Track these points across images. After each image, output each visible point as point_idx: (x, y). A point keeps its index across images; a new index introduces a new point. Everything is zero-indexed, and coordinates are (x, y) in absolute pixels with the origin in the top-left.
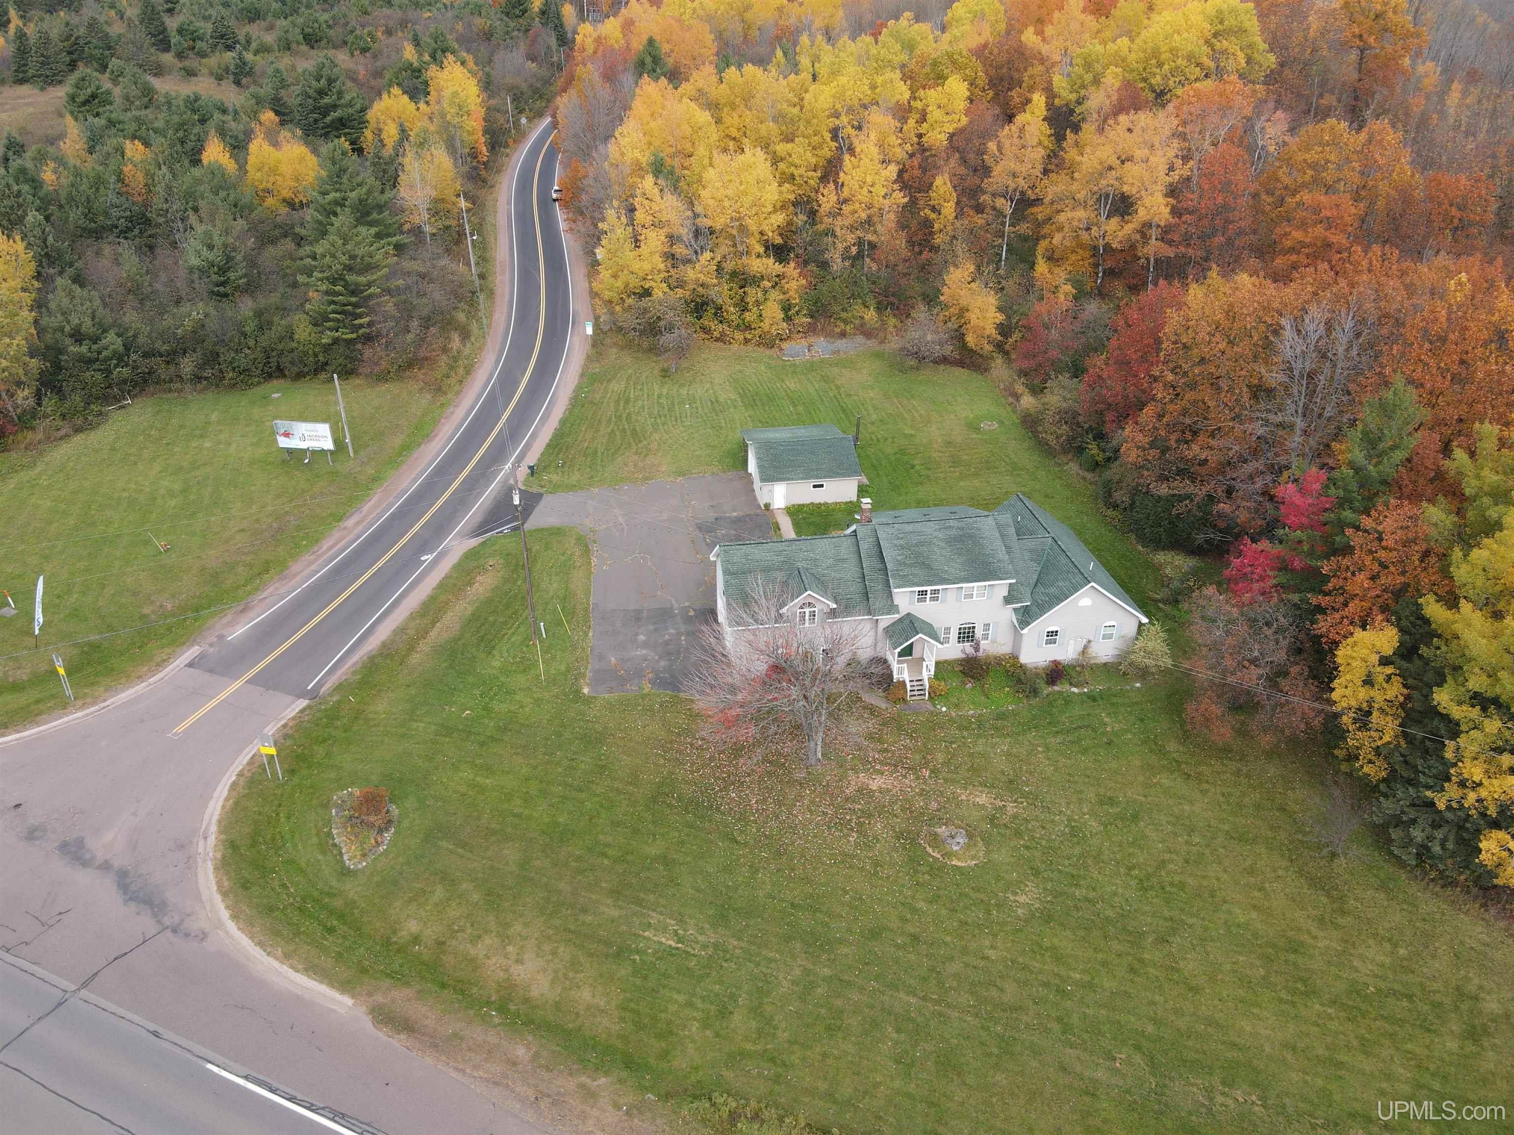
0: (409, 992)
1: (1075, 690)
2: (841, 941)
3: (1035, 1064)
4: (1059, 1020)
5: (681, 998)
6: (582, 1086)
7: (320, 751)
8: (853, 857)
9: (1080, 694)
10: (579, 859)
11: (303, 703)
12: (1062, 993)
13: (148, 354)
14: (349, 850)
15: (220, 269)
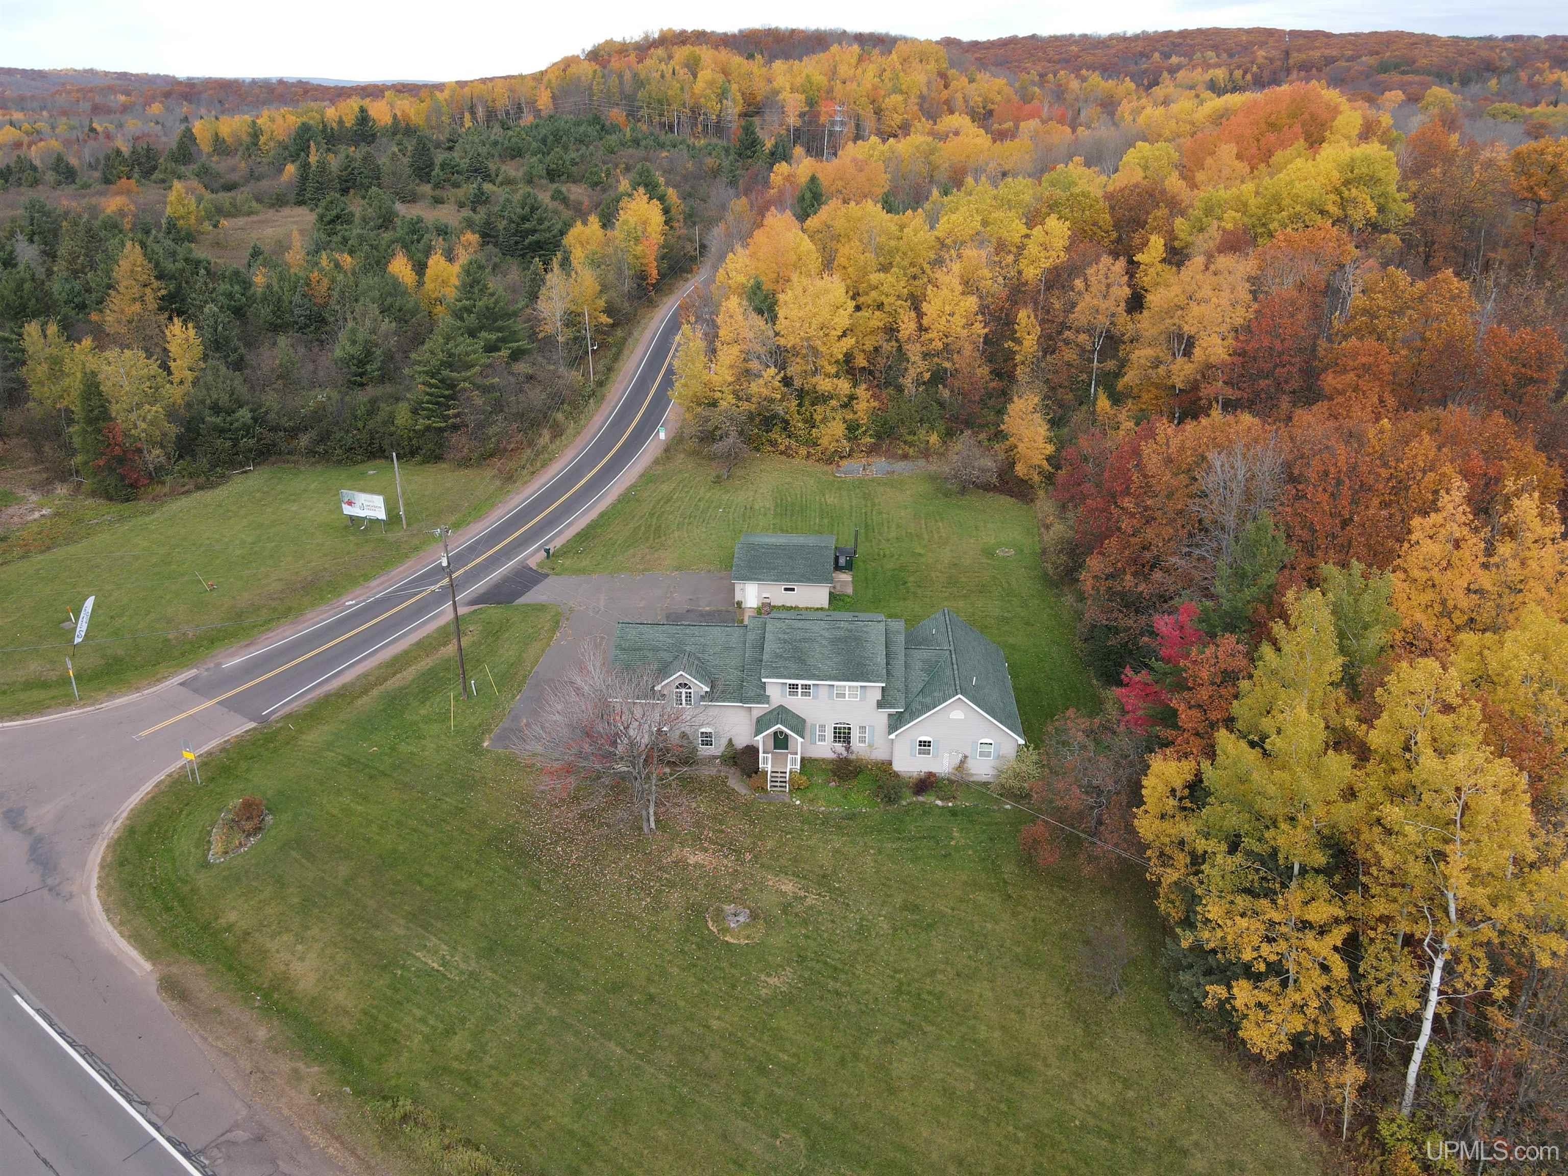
0: (199, 969)
1: (939, 803)
2: (582, 989)
3: (701, 1127)
4: (745, 1093)
5: (418, 1013)
6: (296, 1071)
7: (244, 765)
8: (635, 918)
9: (943, 807)
10: (397, 883)
11: (253, 725)
12: (762, 1070)
13: (274, 429)
14: (217, 847)
15: (360, 361)
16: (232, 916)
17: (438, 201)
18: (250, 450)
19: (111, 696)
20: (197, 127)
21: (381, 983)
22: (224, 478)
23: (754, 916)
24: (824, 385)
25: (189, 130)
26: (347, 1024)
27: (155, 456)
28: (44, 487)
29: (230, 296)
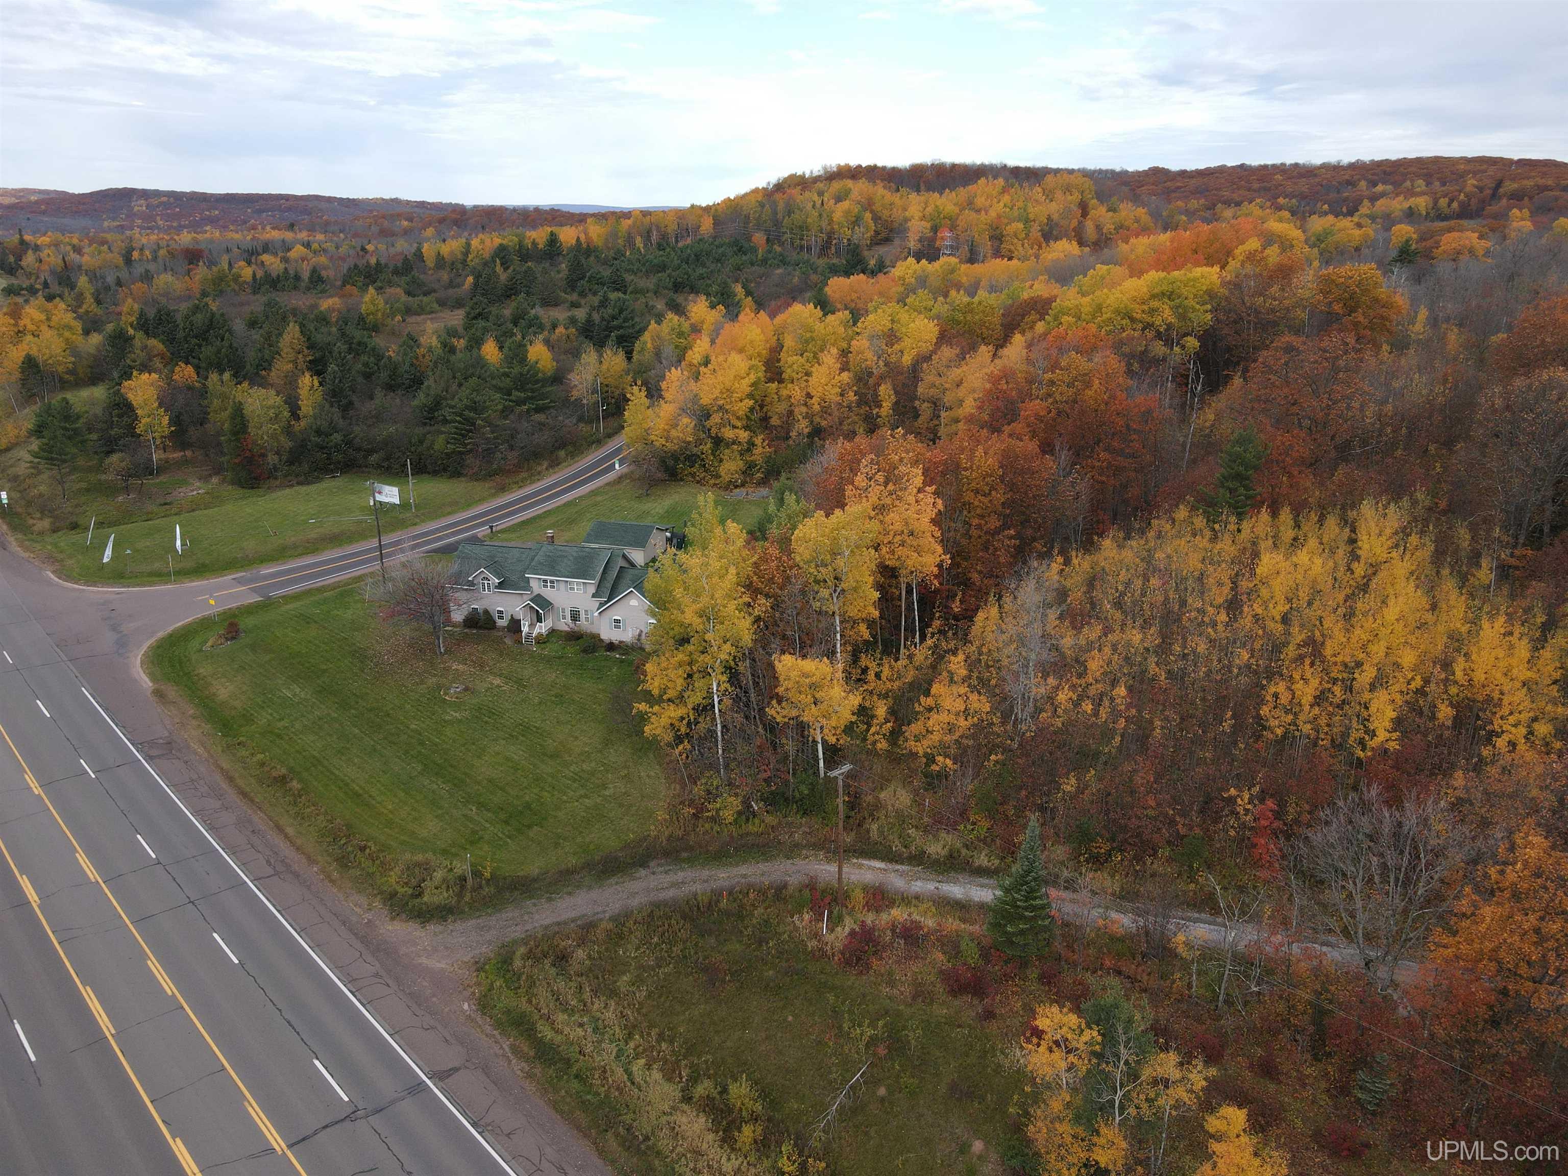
0: (175, 688)
1: (618, 656)
2: (355, 708)
4: (407, 750)
5: (270, 711)
6: (199, 725)
8: (405, 686)
10: (292, 664)
11: (261, 599)
12: (422, 744)
13: (359, 449)
14: (209, 644)
15: (431, 409)
16: (201, 671)
17: (575, 305)
18: (339, 462)
19: (193, 581)
20: (426, 248)
21: (259, 700)
22: (318, 480)
23: (466, 689)
24: (728, 434)
25: (419, 250)
26: (233, 713)
27: (272, 459)
28: (205, 479)
29: (366, 365)
